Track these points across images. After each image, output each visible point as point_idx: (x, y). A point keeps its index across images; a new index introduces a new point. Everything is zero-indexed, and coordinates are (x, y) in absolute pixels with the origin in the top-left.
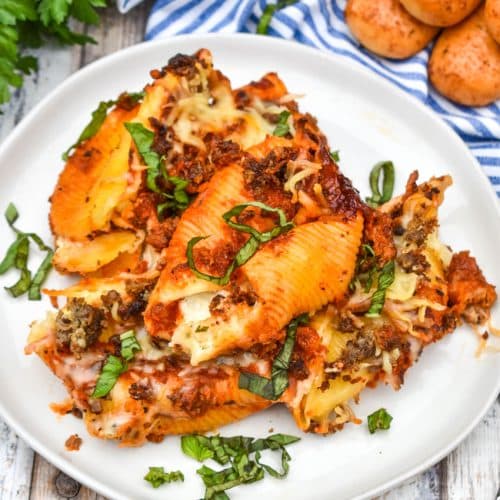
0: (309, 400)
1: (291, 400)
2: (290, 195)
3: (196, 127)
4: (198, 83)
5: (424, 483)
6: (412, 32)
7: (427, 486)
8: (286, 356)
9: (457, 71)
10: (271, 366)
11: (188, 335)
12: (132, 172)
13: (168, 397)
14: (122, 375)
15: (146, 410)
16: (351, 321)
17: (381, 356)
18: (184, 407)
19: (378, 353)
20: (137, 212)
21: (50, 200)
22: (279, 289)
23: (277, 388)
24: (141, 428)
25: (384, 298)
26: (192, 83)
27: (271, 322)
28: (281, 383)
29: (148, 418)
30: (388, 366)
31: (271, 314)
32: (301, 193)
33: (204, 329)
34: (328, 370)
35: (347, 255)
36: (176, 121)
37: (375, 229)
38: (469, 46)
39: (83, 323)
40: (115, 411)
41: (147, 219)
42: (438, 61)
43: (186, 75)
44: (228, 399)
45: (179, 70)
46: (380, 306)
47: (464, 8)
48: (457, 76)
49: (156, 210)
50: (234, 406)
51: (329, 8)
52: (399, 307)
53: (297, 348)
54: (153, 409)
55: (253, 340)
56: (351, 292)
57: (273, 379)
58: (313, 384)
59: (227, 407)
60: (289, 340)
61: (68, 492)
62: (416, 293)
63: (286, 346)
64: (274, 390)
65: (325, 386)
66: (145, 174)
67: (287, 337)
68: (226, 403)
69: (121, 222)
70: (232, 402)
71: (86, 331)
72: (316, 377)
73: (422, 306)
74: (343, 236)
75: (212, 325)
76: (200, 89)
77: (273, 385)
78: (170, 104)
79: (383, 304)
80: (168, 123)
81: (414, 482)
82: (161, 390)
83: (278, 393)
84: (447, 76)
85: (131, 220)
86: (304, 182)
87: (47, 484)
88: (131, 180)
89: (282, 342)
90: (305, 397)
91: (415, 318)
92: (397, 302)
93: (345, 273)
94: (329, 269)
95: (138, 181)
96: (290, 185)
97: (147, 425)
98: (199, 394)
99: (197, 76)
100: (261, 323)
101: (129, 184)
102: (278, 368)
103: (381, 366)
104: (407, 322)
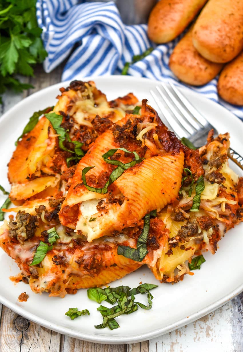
0: (162, 261)
1: (151, 262)
2: (140, 142)
3: (86, 116)
4: (87, 94)
5: (235, 309)
6: (206, 68)
7: (237, 310)
8: (145, 235)
9: (233, 85)
10: (137, 241)
11: (85, 224)
12: (50, 138)
13: (76, 261)
14: (49, 252)
15: (64, 272)
16: (182, 214)
17: (201, 233)
18: (85, 267)
19: (200, 231)
20: (55, 162)
21: (8, 165)
22: (136, 193)
23: (141, 254)
24: (62, 283)
25: (200, 200)
26: (83, 94)
27: (133, 213)
28: (143, 251)
29: (65, 277)
30: (206, 239)
31: (133, 208)
32: (146, 140)
33: (94, 220)
34: (171, 242)
35: (176, 173)
36: (75, 113)
37: (191, 160)
38: (238, 71)
39: (24, 223)
40: (46, 274)
41: (61, 166)
42: (222, 82)
43: (80, 90)
44: (113, 263)
45: (76, 88)
46: (198, 204)
47: (233, 51)
48: (233, 88)
49: (66, 161)
50: (116, 267)
51: (160, 63)
52: (210, 204)
53: (151, 231)
54: (68, 270)
55: (124, 225)
56: (181, 197)
57: (138, 249)
58: (163, 251)
59: (112, 268)
60: (146, 226)
61: (22, 328)
62: (218, 195)
63: (144, 230)
64: (139, 255)
65: (170, 253)
66: (58, 139)
67: (145, 224)
68: (111, 266)
69: (47, 170)
70: (115, 265)
71: (26, 228)
72: (164, 248)
73: (223, 202)
74: (172, 162)
75: (99, 216)
76: (88, 97)
77: (139, 252)
78: (71, 104)
79: (200, 203)
80: (71, 113)
81: (229, 309)
82: (71, 258)
83: (141, 257)
84: (228, 89)
85: (52, 168)
86: (147, 134)
87: (9, 325)
88: (50, 143)
89: (142, 228)
90: (158, 260)
91: (219, 210)
92: (208, 201)
93: (175, 183)
94: (166, 181)
95: (53, 144)
96: (140, 137)
97: (65, 282)
98: (94, 259)
99: (86, 90)
100: (127, 213)
101: (48, 145)
102: (141, 243)
103: (202, 240)
104: (215, 213)
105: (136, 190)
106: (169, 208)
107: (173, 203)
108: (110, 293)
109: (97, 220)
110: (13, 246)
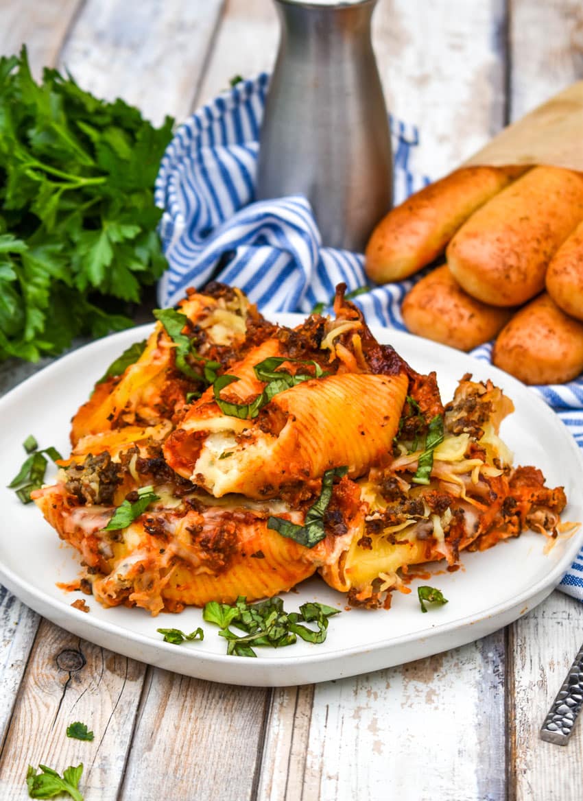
0: (349, 557)
1: (328, 555)
2: (327, 351)
3: (231, 334)
4: (236, 307)
5: (486, 669)
6: (472, 316)
7: (490, 671)
8: (323, 505)
9: (520, 342)
10: (305, 515)
11: (212, 463)
12: (160, 348)
13: (187, 529)
14: (136, 520)
15: (162, 551)
16: (396, 482)
17: (430, 519)
18: (204, 545)
19: (427, 513)
20: (164, 395)
21: (73, 420)
22: (311, 415)
23: (311, 535)
24: (157, 575)
25: (432, 458)
26: (230, 304)
27: (302, 451)
28: (315, 532)
29: (164, 561)
30: (439, 532)
31: (302, 440)
32: (339, 346)
33: (229, 454)
34: (369, 518)
35: (389, 402)
36: (210, 327)
37: (421, 391)
39: (97, 468)
40: (129, 553)
41: (175, 402)
42: (502, 341)
43: (224, 296)
44: (256, 549)
45: (216, 293)
46: (428, 469)
47: (525, 280)
48: (521, 347)
49: (185, 396)
50: (262, 561)
52: (450, 467)
53: (336, 501)
54: (171, 548)
55: (283, 472)
57: (307, 527)
58: (353, 540)
59: (253, 560)
60: (325, 492)
61: (71, 667)
62: (467, 457)
63: (322, 498)
64: (307, 537)
65: (365, 543)
66: (174, 352)
67: (324, 486)
68: (253, 556)
69: (148, 413)
70: (260, 555)
71: (100, 477)
72: (357, 531)
73: (475, 467)
74: (383, 383)
75: (238, 450)
76: (238, 312)
77: (307, 531)
78: (206, 312)
79: (431, 465)
80: (203, 324)
81: (475, 668)
82: (178, 527)
83: (312, 540)
84: (510, 351)
85: (157, 407)
86: (342, 337)
87: (46, 661)
88: (159, 355)
89: (318, 493)
90: (343, 555)
91: (468, 480)
92: (448, 463)
93: (387, 418)
94: (368, 412)
95: (166, 357)
96: (327, 343)
97: (163, 572)
98: (222, 532)
99: (236, 299)
100: (292, 446)
101: (156, 358)
102: (313, 517)
103: (431, 532)
104: (459, 485)
105: (311, 411)
106: (373, 472)
107: (379, 461)
108: (246, 610)
109: (233, 456)
110: (72, 509)
